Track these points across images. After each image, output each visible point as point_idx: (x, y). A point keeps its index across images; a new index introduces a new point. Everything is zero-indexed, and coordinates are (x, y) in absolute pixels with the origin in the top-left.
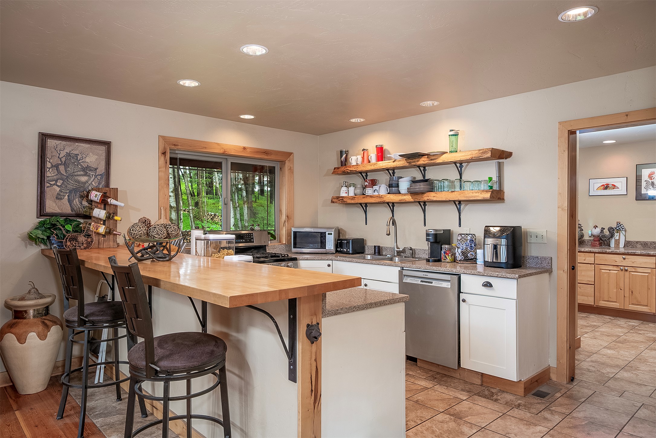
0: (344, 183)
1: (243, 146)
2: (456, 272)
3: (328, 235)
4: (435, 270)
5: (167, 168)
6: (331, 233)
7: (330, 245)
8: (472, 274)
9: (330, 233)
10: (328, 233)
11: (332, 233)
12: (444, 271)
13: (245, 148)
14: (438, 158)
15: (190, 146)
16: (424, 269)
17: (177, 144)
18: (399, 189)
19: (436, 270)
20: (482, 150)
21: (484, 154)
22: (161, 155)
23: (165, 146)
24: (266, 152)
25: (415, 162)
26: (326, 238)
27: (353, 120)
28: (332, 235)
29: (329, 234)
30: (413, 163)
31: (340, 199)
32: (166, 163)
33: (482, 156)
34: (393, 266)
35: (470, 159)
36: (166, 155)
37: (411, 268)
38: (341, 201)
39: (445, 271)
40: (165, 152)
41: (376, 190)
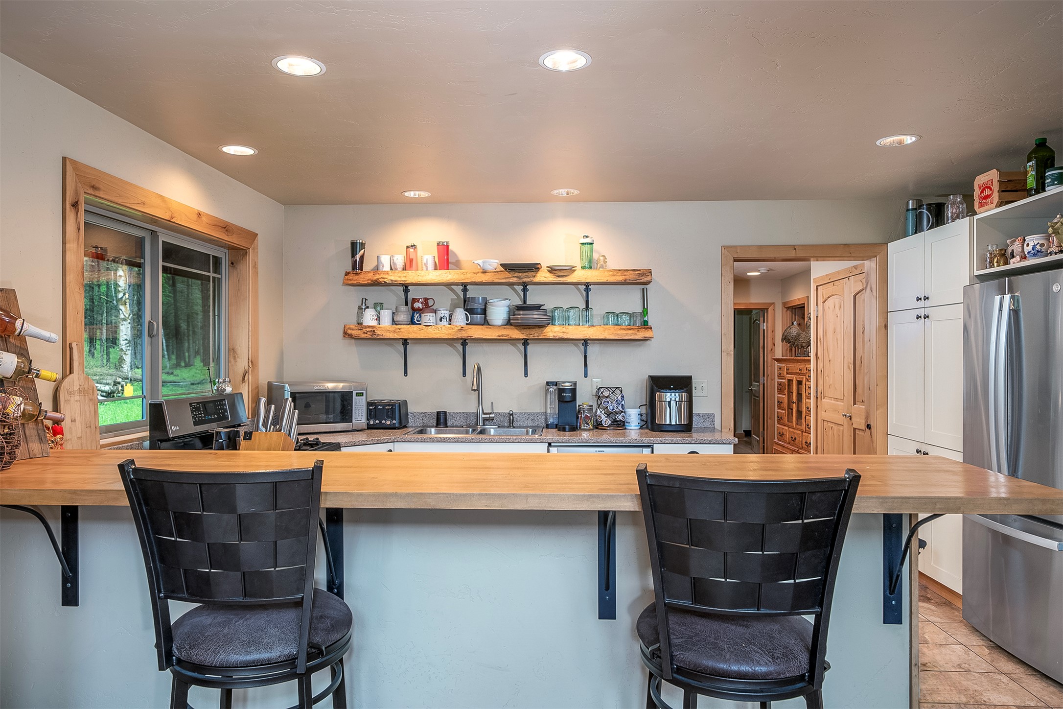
0: (364, 301)
1: (198, 210)
2: (648, 443)
3: (356, 396)
4: (614, 443)
5: (80, 243)
6: (361, 393)
7: (360, 416)
8: (673, 442)
9: (359, 393)
10: (357, 393)
11: (363, 393)
12: (629, 443)
13: (200, 215)
14: (569, 275)
15: (120, 196)
16: (594, 443)
17: (97, 185)
18: (488, 318)
19: (616, 443)
20: (638, 270)
21: (642, 276)
22: (70, 208)
23: (76, 186)
24: (226, 228)
25: (528, 277)
26: (352, 402)
27: (411, 194)
28: (363, 396)
29: (358, 395)
30: (525, 279)
31: (368, 330)
32: (79, 229)
33: (639, 279)
34: (536, 442)
35: (623, 281)
36: (78, 211)
37: (571, 443)
38: (369, 333)
39: (631, 443)
40: (77, 202)
41: (445, 318)
